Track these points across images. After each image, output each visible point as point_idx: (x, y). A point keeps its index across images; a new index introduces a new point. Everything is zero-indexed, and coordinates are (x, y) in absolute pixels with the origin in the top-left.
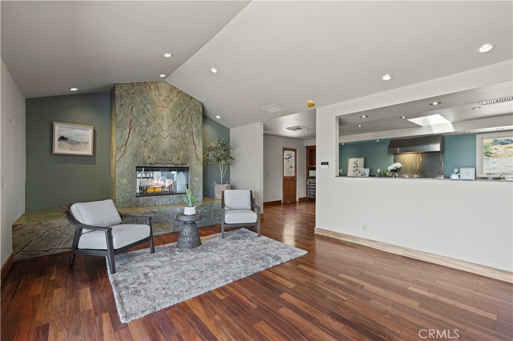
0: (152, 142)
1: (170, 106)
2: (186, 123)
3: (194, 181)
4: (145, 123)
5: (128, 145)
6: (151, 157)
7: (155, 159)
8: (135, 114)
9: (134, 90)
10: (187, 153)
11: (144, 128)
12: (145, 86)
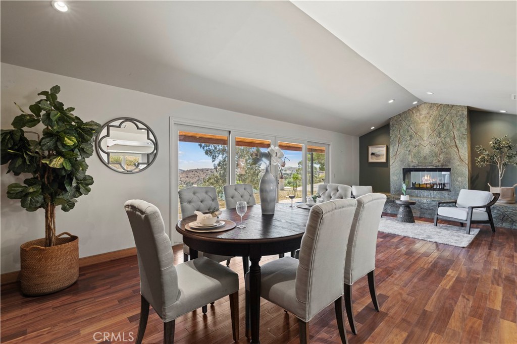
0: (414, 151)
1: (430, 120)
2: (447, 130)
3: (457, 181)
4: (409, 138)
5: (397, 154)
6: (414, 161)
7: (417, 163)
8: (402, 133)
9: (401, 118)
10: (447, 156)
11: (408, 142)
12: (409, 112)
